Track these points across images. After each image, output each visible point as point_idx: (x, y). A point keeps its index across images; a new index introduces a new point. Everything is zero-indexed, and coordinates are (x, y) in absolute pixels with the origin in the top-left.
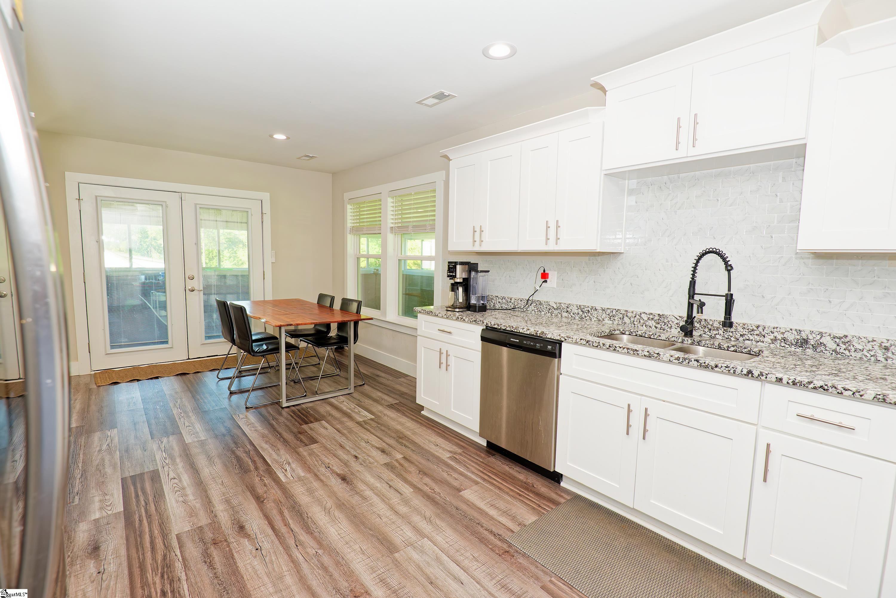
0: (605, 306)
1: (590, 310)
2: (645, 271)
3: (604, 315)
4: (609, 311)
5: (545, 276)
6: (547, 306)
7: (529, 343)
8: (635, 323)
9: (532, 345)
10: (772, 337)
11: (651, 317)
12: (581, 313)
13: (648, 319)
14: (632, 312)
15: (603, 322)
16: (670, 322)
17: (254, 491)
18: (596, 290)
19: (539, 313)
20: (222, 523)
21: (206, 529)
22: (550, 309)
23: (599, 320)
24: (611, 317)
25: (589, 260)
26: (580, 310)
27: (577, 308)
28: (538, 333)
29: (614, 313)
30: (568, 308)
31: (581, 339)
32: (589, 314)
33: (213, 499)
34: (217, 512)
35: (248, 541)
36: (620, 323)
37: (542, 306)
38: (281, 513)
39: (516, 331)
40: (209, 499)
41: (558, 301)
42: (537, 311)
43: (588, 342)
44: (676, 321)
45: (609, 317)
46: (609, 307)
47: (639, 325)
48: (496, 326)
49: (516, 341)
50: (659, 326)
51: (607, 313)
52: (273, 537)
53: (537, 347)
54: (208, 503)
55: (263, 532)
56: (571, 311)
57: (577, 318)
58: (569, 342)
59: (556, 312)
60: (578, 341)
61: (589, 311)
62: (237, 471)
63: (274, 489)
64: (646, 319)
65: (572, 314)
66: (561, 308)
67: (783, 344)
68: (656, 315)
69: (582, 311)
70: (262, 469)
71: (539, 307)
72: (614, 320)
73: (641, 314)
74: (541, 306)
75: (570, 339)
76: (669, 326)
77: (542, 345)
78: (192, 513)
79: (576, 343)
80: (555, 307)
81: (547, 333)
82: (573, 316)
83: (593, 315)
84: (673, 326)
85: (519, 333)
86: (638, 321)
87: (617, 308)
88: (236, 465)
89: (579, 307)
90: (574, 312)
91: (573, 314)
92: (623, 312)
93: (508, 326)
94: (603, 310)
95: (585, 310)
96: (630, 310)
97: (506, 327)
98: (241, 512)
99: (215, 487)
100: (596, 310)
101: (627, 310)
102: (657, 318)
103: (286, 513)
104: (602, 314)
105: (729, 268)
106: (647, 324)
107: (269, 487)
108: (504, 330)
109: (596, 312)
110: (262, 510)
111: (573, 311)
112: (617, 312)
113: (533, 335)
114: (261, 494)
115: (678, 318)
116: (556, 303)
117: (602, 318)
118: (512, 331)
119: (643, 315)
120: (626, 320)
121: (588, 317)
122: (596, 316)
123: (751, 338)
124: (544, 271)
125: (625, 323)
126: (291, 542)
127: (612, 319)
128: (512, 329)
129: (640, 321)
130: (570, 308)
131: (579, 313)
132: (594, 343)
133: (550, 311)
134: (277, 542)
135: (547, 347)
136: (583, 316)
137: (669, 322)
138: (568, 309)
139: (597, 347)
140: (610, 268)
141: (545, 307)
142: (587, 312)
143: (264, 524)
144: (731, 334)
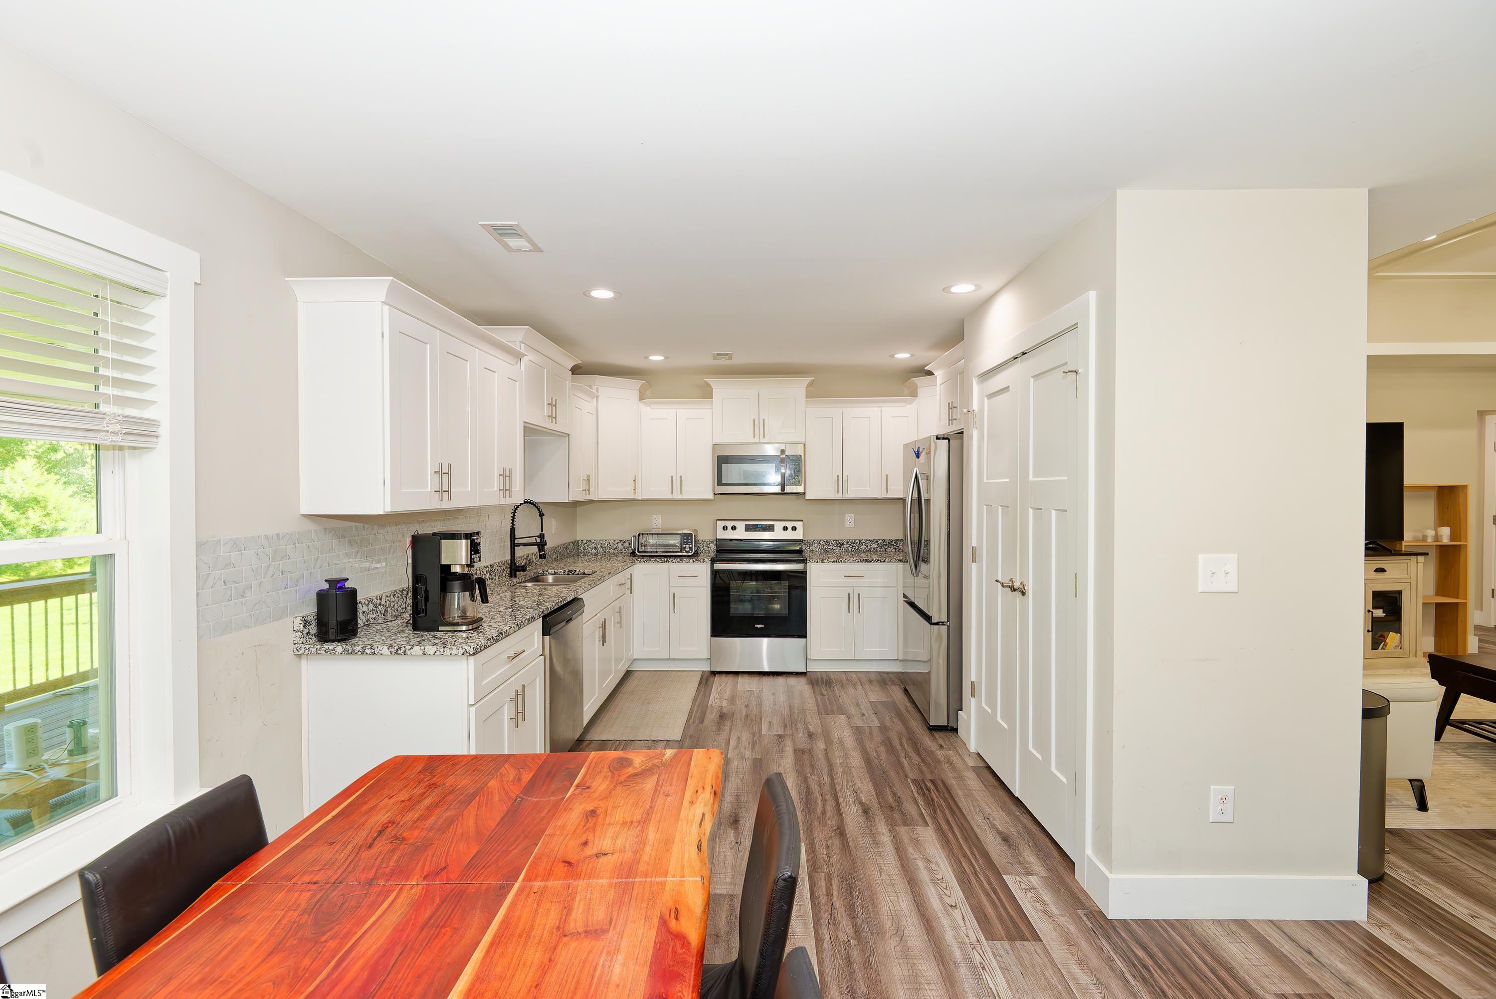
17: (843, 845)
20: (884, 821)
21: (900, 821)
33: (893, 850)
34: (889, 835)
35: (862, 800)
38: (824, 812)
40: (897, 853)
49: (570, 612)
52: (839, 795)
54: (900, 850)
55: (848, 803)
62: (858, 883)
63: (819, 838)
70: (823, 874)
78: (917, 842)
88: (858, 897)
98: (863, 826)
99: (891, 868)
103: (819, 810)
105: (541, 514)
107: (823, 843)
110: (842, 821)
114: (837, 837)
126: (827, 788)
134: (838, 792)
143: (844, 808)
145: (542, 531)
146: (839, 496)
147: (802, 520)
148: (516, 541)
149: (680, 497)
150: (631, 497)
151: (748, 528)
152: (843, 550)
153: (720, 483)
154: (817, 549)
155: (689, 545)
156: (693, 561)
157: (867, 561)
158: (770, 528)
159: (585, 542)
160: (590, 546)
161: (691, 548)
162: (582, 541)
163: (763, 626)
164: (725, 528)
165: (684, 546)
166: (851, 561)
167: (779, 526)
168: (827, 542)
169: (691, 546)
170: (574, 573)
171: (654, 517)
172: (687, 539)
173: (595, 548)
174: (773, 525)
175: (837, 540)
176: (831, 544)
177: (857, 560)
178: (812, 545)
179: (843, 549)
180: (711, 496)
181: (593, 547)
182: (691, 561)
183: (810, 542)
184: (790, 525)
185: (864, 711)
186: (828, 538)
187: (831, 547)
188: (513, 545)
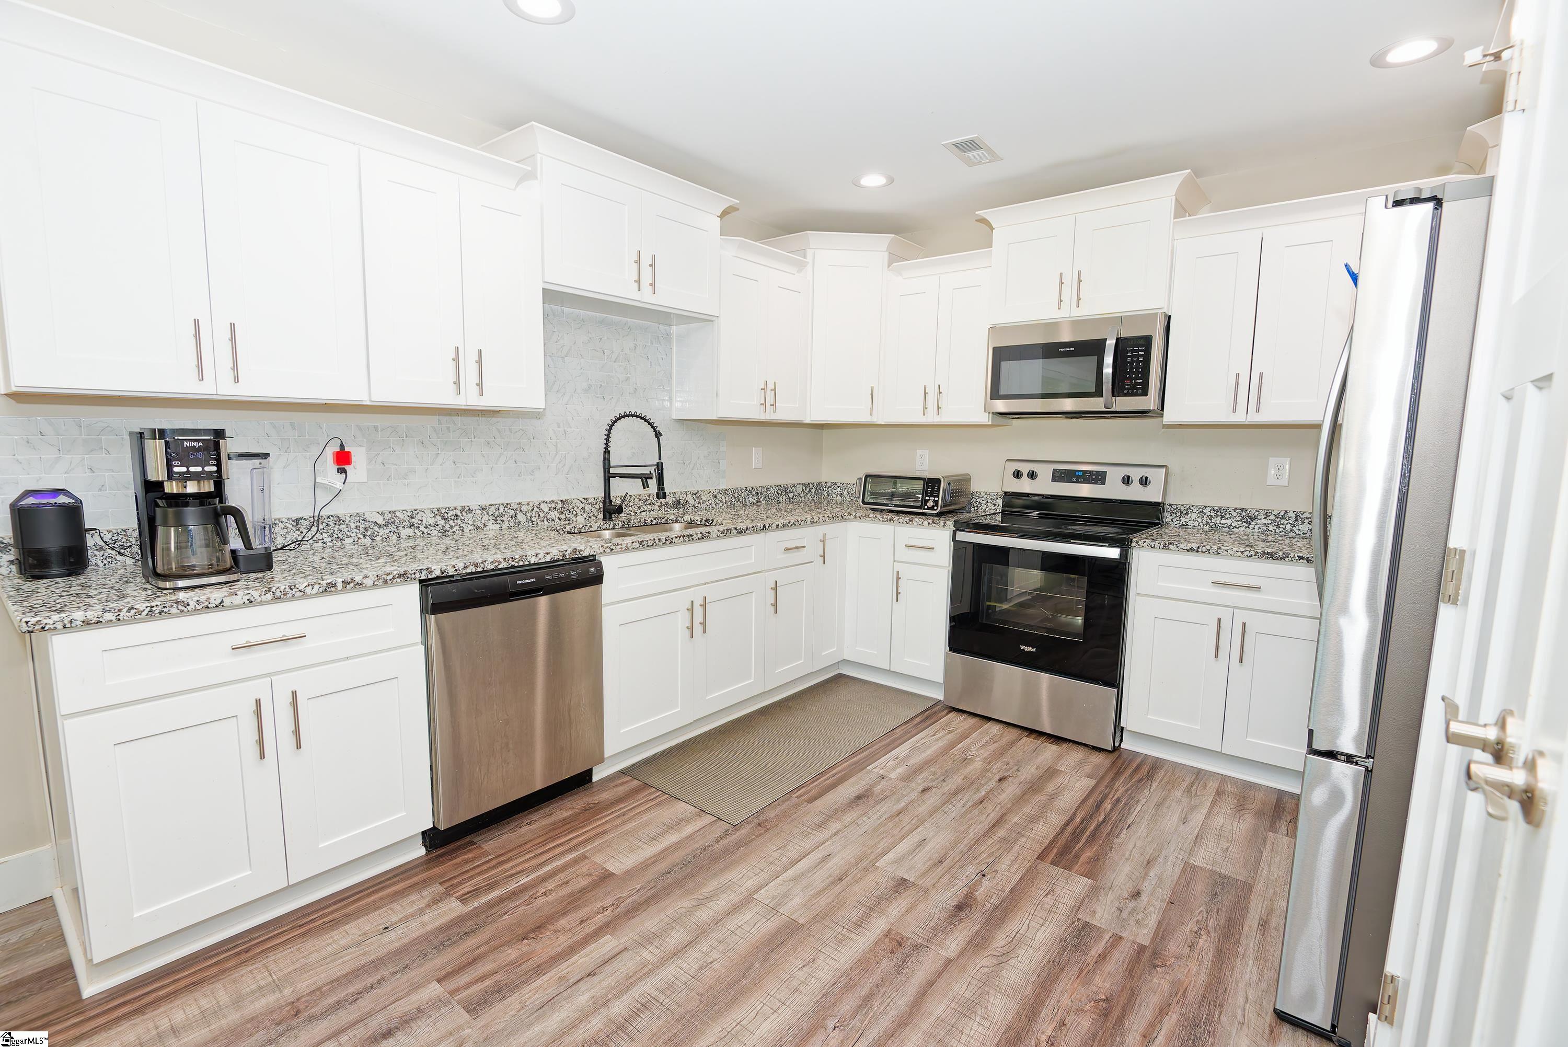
0: (484, 502)
1: (459, 514)
2: (532, 440)
3: (486, 517)
4: (493, 508)
5: (343, 459)
6: (359, 524)
7: (556, 575)
8: (533, 519)
9: (562, 578)
10: (659, 504)
11: (553, 505)
12: (442, 522)
13: (550, 509)
14: (528, 504)
15: (485, 529)
16: (575, 508)
18: (459, 477)
19: (339, 544)
22: (367, 528)
23: (478, 528)
24: (498, 518)
25: (440, 423)
26: (439, 518)
27: (433, 515)
28: (567, 553)
29: (501, 510)
30: (413, 518)
31: (633, 542)
32: (459, 521)
36: (512, 524)
37: (345, 526)
39: (521, 563)
41: (386, 509)
42: (330, 539)
43: (641, 543)
44: (582, 506)
45: (494, 518)
46: (493, 503)
47: (538, 522)
48: (471, 569)
49: (529, 581)
50: (563, 517)
51: (491, 513)
53: (572, 577)
56: (420, 522)
57: (435, 533)
58: (618, 552)
59: (383, 532)
60: (628, 546)
61: (457, 515)
64: (546, 510)
65: (422, 528)
66: (397, 521)
67: (666, 509)
68: (558, 502)
69: (443, 518)
71: (336, 529)
72: (503, 521)
73: (540, 504)
74: (341, 527)
75: (619, 547)
76: (575, 513)
77: (579, 571)
79: (627, 549)
80: (380, 521)
81: (583, 548)
82: (425, 531)
83: (466, 521)
84: (578, 512)
85: (530, 565)
86: (537, 515)
87: (505, 502)
89: (437, 512)
90: (427, 524)
91: (426, 527)
92: (516, 506)
93: (502, 560)
94: (483, 509)
95: (449, 515)
96: (524, 501)
97: (497, 564)
100: (470, 511)
101: (519, 501)
102: (559, 506)
104: (481, 517)
105: (658, 435)
106: (549, 517)
108: (493, 570)
109: (470, 515)
111: (424, 522)
112: (506, 509)
113: (558, 560)
115: (583, 501)
116: (382, 514)
117: (483, 522)
118: (513, 567)
119: (543, 506)
120: (521, 517)
121: (457, 527)
122: (471, 523)
123: (646, 508)
124: (342, 446)
125: (519, 523)
127: (498, 522)
128: (513, 563)
129: (539, 515)
130: (419, 517)
131: (439, 523)
132: (649, 541)
133: (369, 533)
135: (589, 571)
136: (447, 527)
137: (573, 508)
138: (413, 520)
139: (652, 545)
140: (479, 438)
141: (353, 526)
142: (453, 518)
144: (631, 509)
145: (660, 459)
146: (1240, 417)
147: (1166, 466)
148: (612, 471)
149: (936, 420)
150: (865, 418)
151: (1061, 476)
152: (1256, 530)
153: (995, 394)
154: (1196, 524)
155: (935, 497)
156: (929, 524)
157: (1271, 556)
158: (1098, 478)
159: (829, 484)
160: (834, 491)
161: (936, 502)
162: (826, 483)
163: (1034, 650)
164: (1018, 474)
165: (927, 498)
166: (1232, 553)
167: (1114, 476)
168: (1220, 512)
169: (936, 499)
170: (712, 523)
171: (919, 452)
172: (933, 489)
173: (841, 495)
174: (1104, 474)
175: (1242, 510)
176: (1228, 516)
177: (1246, 553)
178: (1187, 514)
179: (1256, 527)
180: (985, 419)
181: (839, 492)
182: (926, 523)
183: (1182, 508)
184: (1136, 474)
185: (1147, 887)
186: (1223, 504)
187: (1229, 522)
188: (608, 477)
